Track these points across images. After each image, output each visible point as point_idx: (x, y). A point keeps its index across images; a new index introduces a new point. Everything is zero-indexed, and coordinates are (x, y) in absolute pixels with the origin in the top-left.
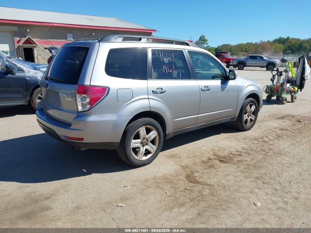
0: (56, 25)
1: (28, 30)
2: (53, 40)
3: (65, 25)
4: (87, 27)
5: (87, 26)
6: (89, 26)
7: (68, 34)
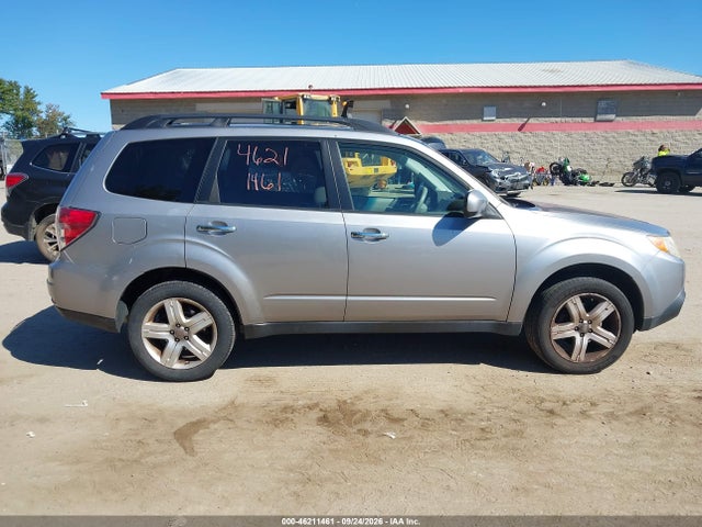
0: (461, 91)
1: (407, 106)
2: (454, 122)
3: (480, 90)
4: (530, 90)
5: (531, 87)
6: (535, 87)
7: (485, 109)
